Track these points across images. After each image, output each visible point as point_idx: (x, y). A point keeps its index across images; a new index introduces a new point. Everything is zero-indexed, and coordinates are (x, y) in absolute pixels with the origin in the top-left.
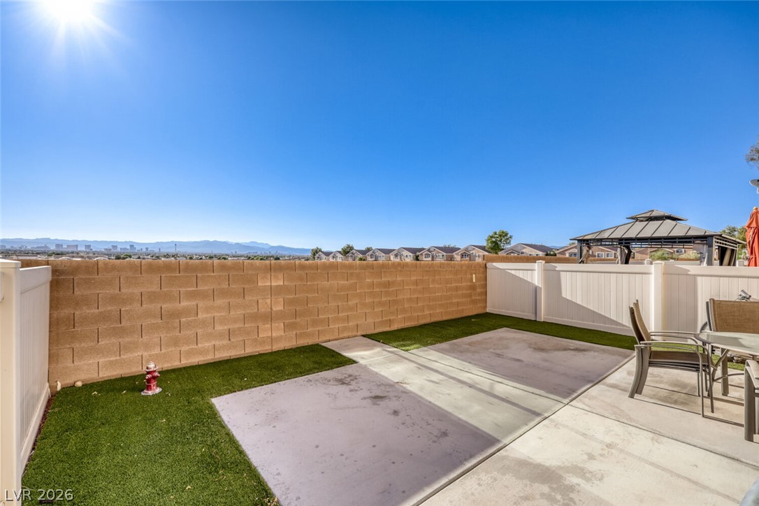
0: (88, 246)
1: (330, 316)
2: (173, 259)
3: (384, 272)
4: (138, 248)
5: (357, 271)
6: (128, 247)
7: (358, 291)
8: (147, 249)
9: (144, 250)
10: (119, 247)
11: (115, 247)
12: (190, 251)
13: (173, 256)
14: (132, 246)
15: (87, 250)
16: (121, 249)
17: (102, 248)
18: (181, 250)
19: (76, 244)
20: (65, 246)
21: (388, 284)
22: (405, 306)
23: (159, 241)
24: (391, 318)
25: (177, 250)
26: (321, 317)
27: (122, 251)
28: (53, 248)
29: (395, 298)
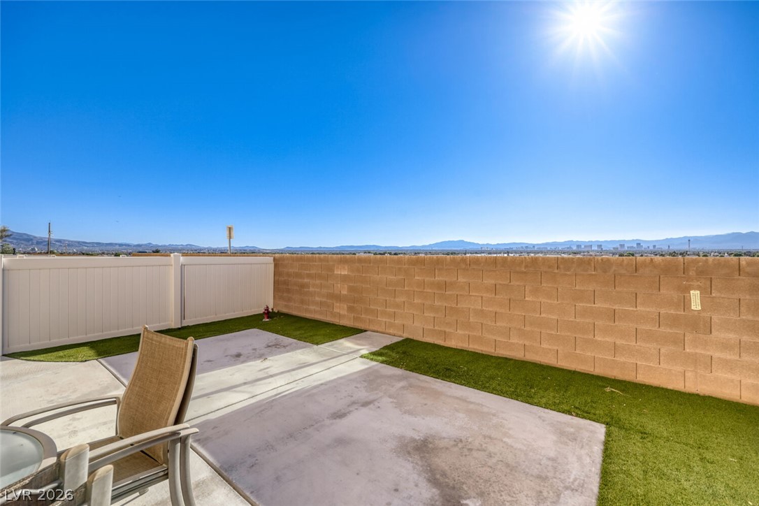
0: (600, 246)
1: (379, 309)
2: (680, 257)
3: (439, 270)
4: (645, 246)
5: (406, 266)
6: (635, 246)
7: (406, 288)
8: (654, 246)
9: (651, 248)
10: (626, 245)
11: (622, 246)
12: (708, 247)
13: (681, 254)
14: (638, 244)
15: (600, 250)
16: (628, 247)
17: (610, 247)
18: (695, 247)
19: (590, 244)
20: (583, 247)
21: (445, 286)
22: (471, 320)
23: (669, 237)
24: (447, 330)
25: (691, 247)
26: (371, 307)
27: (629, 249)
28: (575, 248)
29: (454, 306)
